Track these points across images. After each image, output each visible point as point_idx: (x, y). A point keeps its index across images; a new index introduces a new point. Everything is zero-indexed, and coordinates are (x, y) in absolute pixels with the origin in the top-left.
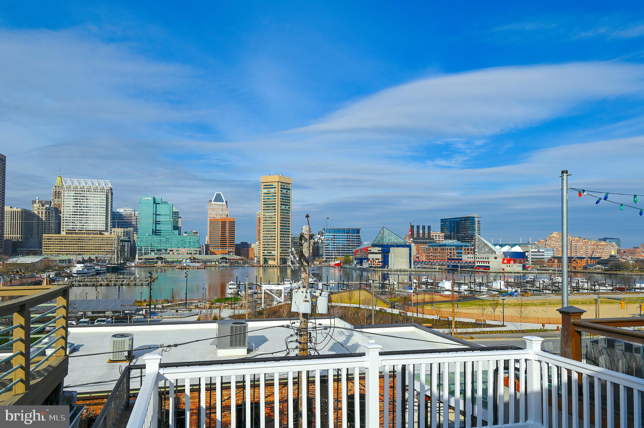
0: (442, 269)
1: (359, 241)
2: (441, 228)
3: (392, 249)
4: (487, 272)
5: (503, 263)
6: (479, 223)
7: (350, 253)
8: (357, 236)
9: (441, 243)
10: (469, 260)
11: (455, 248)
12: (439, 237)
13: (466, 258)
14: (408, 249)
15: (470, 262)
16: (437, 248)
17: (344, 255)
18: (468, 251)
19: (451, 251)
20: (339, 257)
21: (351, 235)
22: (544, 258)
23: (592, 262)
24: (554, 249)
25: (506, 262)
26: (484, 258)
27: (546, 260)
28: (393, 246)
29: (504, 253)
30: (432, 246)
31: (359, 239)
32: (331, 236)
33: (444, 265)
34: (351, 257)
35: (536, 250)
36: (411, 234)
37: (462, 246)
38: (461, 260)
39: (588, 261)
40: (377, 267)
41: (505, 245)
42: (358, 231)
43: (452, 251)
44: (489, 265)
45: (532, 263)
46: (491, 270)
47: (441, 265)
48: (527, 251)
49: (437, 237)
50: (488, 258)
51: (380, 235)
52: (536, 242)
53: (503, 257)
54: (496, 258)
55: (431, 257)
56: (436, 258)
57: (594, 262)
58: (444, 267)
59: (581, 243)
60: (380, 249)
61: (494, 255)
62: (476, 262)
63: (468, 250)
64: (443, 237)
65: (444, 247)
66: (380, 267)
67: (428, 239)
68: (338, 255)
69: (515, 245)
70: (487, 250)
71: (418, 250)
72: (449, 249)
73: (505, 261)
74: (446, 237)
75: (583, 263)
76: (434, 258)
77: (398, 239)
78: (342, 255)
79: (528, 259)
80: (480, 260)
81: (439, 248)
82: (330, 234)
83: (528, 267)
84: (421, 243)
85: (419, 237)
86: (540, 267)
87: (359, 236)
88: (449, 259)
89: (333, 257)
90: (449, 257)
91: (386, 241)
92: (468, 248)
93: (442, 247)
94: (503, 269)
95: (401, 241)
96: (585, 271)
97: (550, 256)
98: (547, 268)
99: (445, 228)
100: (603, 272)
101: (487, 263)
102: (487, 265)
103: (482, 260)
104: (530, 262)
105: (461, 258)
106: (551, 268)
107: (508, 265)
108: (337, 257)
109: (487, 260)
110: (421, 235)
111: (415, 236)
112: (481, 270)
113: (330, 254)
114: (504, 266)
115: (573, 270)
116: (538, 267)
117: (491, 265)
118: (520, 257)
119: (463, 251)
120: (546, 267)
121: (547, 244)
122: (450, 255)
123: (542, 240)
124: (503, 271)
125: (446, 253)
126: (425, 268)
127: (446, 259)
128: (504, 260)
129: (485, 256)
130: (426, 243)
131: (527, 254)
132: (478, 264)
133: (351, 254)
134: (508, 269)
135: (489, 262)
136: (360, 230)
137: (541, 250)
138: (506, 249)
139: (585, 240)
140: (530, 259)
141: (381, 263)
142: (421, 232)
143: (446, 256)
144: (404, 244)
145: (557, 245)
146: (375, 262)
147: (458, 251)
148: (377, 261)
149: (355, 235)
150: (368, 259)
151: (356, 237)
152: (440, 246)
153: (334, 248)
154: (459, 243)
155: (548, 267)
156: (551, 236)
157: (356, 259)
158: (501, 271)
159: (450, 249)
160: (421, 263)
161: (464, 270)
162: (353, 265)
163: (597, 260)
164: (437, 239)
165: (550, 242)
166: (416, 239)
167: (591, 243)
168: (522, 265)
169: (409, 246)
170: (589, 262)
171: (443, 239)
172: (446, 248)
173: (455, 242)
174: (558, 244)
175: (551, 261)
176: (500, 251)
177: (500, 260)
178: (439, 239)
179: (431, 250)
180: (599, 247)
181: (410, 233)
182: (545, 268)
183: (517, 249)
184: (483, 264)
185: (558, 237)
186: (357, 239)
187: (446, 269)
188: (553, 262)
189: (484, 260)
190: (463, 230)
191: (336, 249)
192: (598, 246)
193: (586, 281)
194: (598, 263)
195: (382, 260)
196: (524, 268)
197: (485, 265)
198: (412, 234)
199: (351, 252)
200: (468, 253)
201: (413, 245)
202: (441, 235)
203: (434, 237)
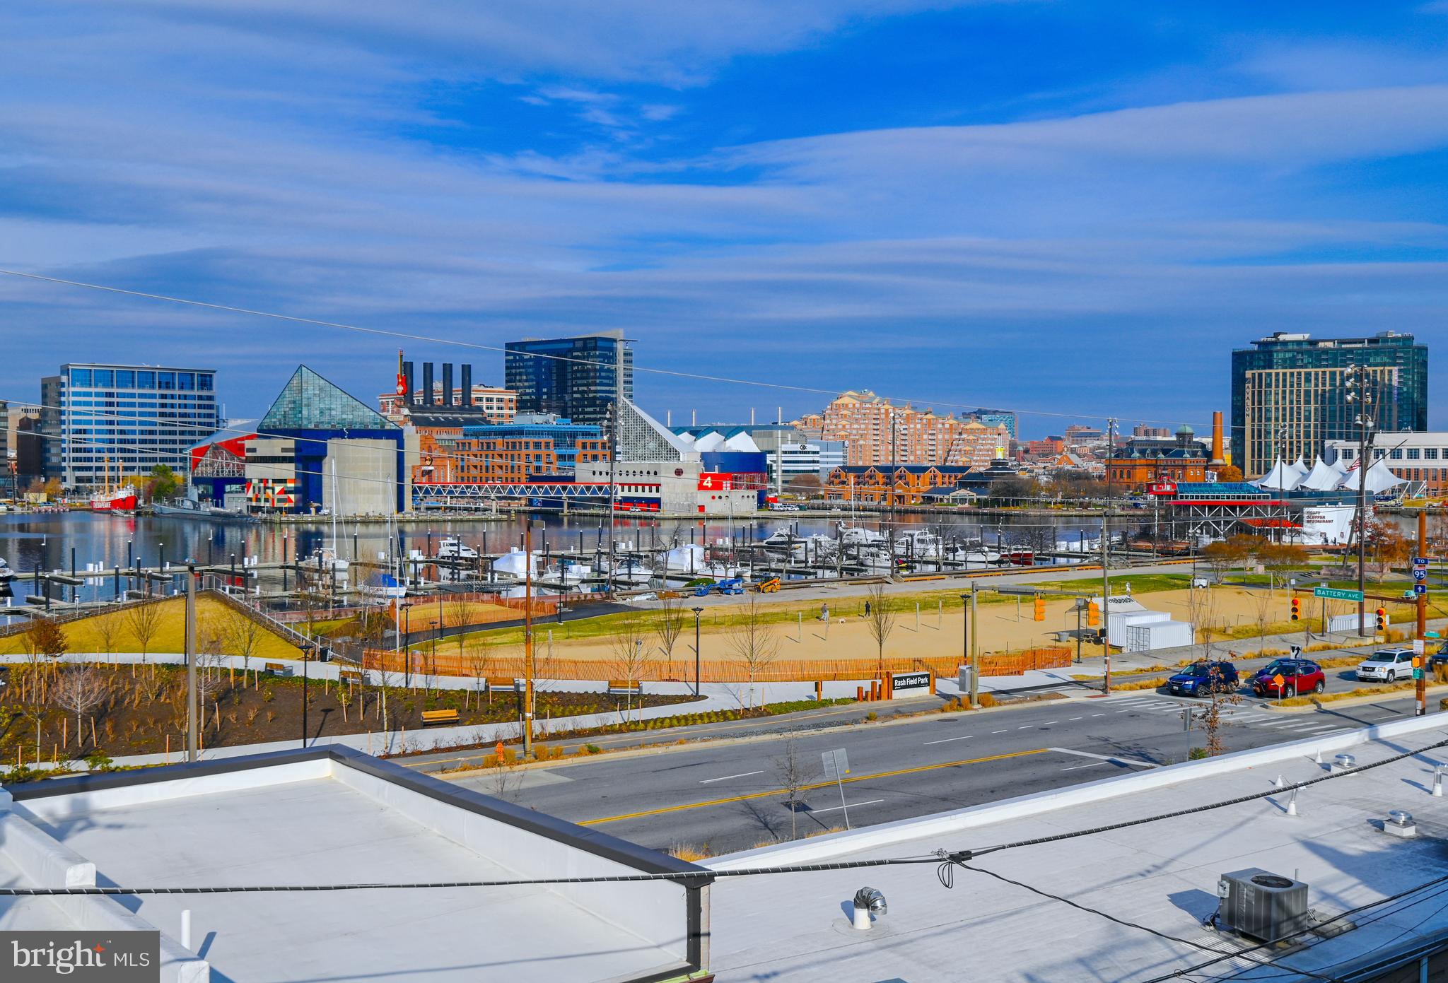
0: (509, 511)
1: (210, 416)
2: (507, 375)
3: (333, 445)
4: (652, 518)
5: (701, 487)
6: (629, 358)
7: (174, 460)
8: (200, 398)
9: (509, 423)
10: (598, 479)
11: (551, 439)
12: (501, 404)
13: (587, 473)
14: (393, 443)
15: (600, 489)
16: (492, 439)
17: (149, 469)
18: (594, 452)
19: (538, 452)
20: (129, 473)
21: (177, 392)
22: (818, 471)
23: (946, 480)
24: (847, 443)
25: (710, 485)
26: (644, 474)
27: (824, 478)
28: (339, 434)
29: (704, 456)
30: (476, 434)
31: (211, 407)
32: (97, 395)
33: (516, 498)
34: (180, 474)
35: (797, 447)
36: (403, 393)
37: (573, 435)
38: (572, 479)
39: (935, 477)
40: (280, 509)
41: (709, 430)
42: (206, 380)
43: (543, 451)
44: (657, 496)
45: (786, 486)
46: (665, 511)
47: (504, 498)
48: (770, 449)
49: (495, 404)
50: (655, 473)
51: (288, 396)
52: (795, 422)
53: (702, 469)
54: (679, 472)
55: (474, 472)
56: (490, 474)
57: (952, 479)
58: (515, 506)
59: (919, 426)
60: (290, 443)
61: (674, 465)
62: (619, 487)
63: (594, 446)
64: (512, 405)
65: (516, 439)
66: (289, 511)
67: (461, 409)
68: (126, 469)
69: (736, 431)
70: (652, 445)
71: (427, 446)
72: (531, 445)
73: (708, 482)
74: (522, 406)
75: (922, 485)
76: (484, 474)
77: (354, 409)
78: (144, 469)
79: (774, 475)
80: (631, 479)
81: (499, 440)
82: (93, 390)
83: (775, 500)
84: (437, 423)
85: (432, 401)
86: (808, 498)
87: (210, 398)
88: (532, 479)
89: (106, 474)
90: (532, 471)
91: (311, 417)
92: (593, 440)
93: (509, 439)
94: (702, 508)
95: (365, 416)
96: (928, 507)
97: (836, 466)
98: (827, 502)
99: (520, 374)
100: (974, 509)
101: (654, 488)
102: (654, 494)
103: (638, 479)
104: (780, 483)
105: (570, 474)
106: (839, 501)
107: (716, 493)
108: (121, 474)
109: (652, 479)
110: (438, 398)
111: (419, 399)
112: (636, 511)
113: (94, 464)
114: (703, 498)
115: (897, 506)
116: (802, 498)
117: (664, 495)
119: (578, 451)
120: (823, 497)
121: (826, 427)
122: (535, 464)
123: (814, 417)
124: (701, 514)
125: (523, 457)
126: (451, 509)
127: (523, 479)
128: (703, 476)
129: (646, 465)
130: (455, 423)
131: (770, 459)
132: (626, 494)
133: (178, 464)
134: (714, 508)
135: (658, 486)
136: (215, 376)
137: (810, 447)
138: (710, 443)
139: (929, 416)
140: (780, 473)
141: (292, 497)
142: (438, 385)
143: (523, 470)
144: (378, 427)
145: (854, 432)
146: (269, 492)
147: (563, 451)
148: (278, 488)
149: (196, 392)
150: (243, 482)
151: (197, 402)
152: (504, 433)
153: (112, 441)
154: (568, 425)
155: (830, 498)
156: (839, 402)
157: (197, 481)
158: (696, 513)
159: (537, 445)
160: (439, 492)
161: (580, 515)
162: (188, 504)
163: (960, 475)
164: (495, 411)
165: (834, 422)
166: (421, 409)
167: (943, 424)
168: (755, 493)
169: (397, 435)
170: (939, 480)
171: (514, 411)
172: (524, 439)
173: (551, 420)
174: (856, 426)
175: (836, 481)
176: (691, 449)
177: (691, 478)
178: (500, 411)
179: (474, 449)
180: (964, 436)
181: (400, 389)
182: (820, 501)
183: (743, 443)
184: (640, 494)
185: (858, 405)
186: (200, 407)
187: (524, 512)
188: (844, 483)
189: (645, 479)
190: (579, 382)
191: (116, 446)
192: (960, 434)
193: (932, 536)
194: (963, 485)
195: (299, 485)
196: (763, 501)
197: (647, 494)
198: (408, 395)
199: (178, 455)
200: (595, 458)
201: (410, 431)
202: (506, 397)
203: (484, 404)
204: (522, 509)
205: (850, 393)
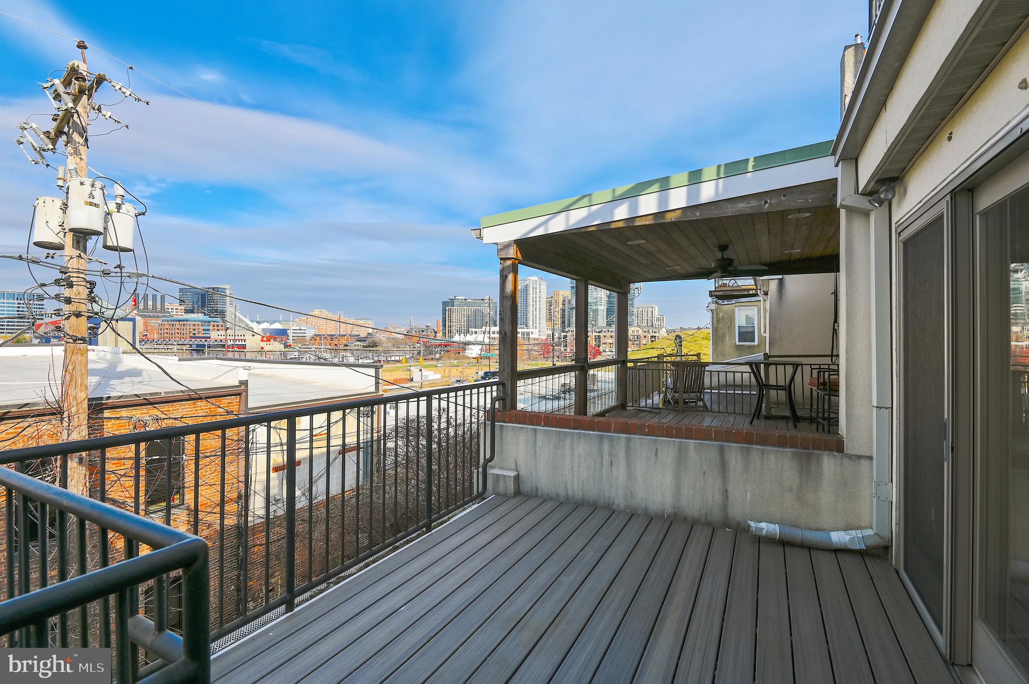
0: (182, 349)
2: (180, 300)
3: (102, 323)
4: (242, 352)
5: (262, 340)
8: (39, 305)
9: (181, 317)
10: (220, 337)
11: (200, 323)
12: (177, 311)
13: (215, 335)
14: (131, 323)
15: (221, 341)
16: (174, 323)
17: (12, 333)
18: (218, 328)
19: (194, 328)
21: (26, 302)
22: (306, 336)
23: (352, 339)
24: (316, 327)
25: (265, 340)
26: (240, 336)
27: (308, 338)
29: (263, 330)
30: (167, 321)
31: (44, 309)
33: (185, 345)
35: (298, 328)
36: (135, 305)
37: (209, 322)
38: (209, 338)
41: (264, 322)
43: (196, 327)
44: (245, 343)
45: (294, 341)
46: (248, 349)
47: (180, 345)
48: (287, 328)
49: (175, 310)
50: (244, 336)
52: (297, 320)
53: (262, 334)
54: (253, 336)
55: (166, 335)
56: (174, 336)
57: (354, 339)
58: (184, 347)
61: (251, 333)
62: (229, 341)
63: (218, 326)
64: (182, 311)
65: (185, 323)
67: (160, 312)
69: (275, 322)
71: (146, 325)
72: (191, 325)
74: (187, 311)
75: (344, 341)
76: (171, 336)
79: (289, 337)
80: (233, 338)
81: (177, 323)
83: (290, 345)
84: (150, 316)
85: (148, 309)
86: (302, 345)
87: (42, 305)
88: (192, 337)
90: (191, 335)
92: (218, 324)
93: (181, 322)
94: (262, 348)
96: (345, 348)
97: (312, 334)
98: (310, 346)
100: (362, 348)
101: (243, 341)
102: (243, 343)
103: (236, 338)
104: (292, 340)
105: (209, 336)
106: (314, 346)
107: (268, 343)
109: (242, 338)
110: (150, 307)
111: (141, 306)
114: (263, 344)
115: (335, 348)
117: (247, 343)
118: (281, 334)
119: (211, 328)
121: (309, 322)
122: (193, 332)
125: (188, 329)
126: (157, 348)
127: (188, 337)
128: (263, 337)
129: (240, 333)
130: (158, 317)
131: (288, 331)
132: (232, 343)
134: (267, 348)
135: (245, 340)
137: (302, 328)
138: (265, 325)
139: (345, 319)
140: (292, 336)
142: (150, 303)
143: (188, 334)
144: (124, 317)
147: (205, 328)
149: (35, 302)
152: (179, 321)
154: (207, 318)
158: (260, 350)
159: (194, 325)
160: (151, 342)
161: (212, 351)
163: (356, 338)
164: (175, 313)
166: (142, 311)
167: (350, 321)
168: (283, 343)
169: (133, 320)
170: (349, 339)
171: (183, 313)
172: (188, 323)
173: (200, 316)
175: (313, 339)
176: (258, 328)
177: (258, 338)
178: (177, 313)
179: (167, 326)
181: (133, 303)
182: (307, 346)
183: (277, 326)
184: (237, 343)
186: (39, 309)
187: (189, 350)
188: (316, 340)
189: (239, 338)
190: (211, 303)
194: (358, 341)
196: (286, 346)
197: (240, 343)
200: (218, 330)
201: (138, 318)
202: (180, 308)
203: (170, 310)
204: (187, 348)
205: (317, 310)
